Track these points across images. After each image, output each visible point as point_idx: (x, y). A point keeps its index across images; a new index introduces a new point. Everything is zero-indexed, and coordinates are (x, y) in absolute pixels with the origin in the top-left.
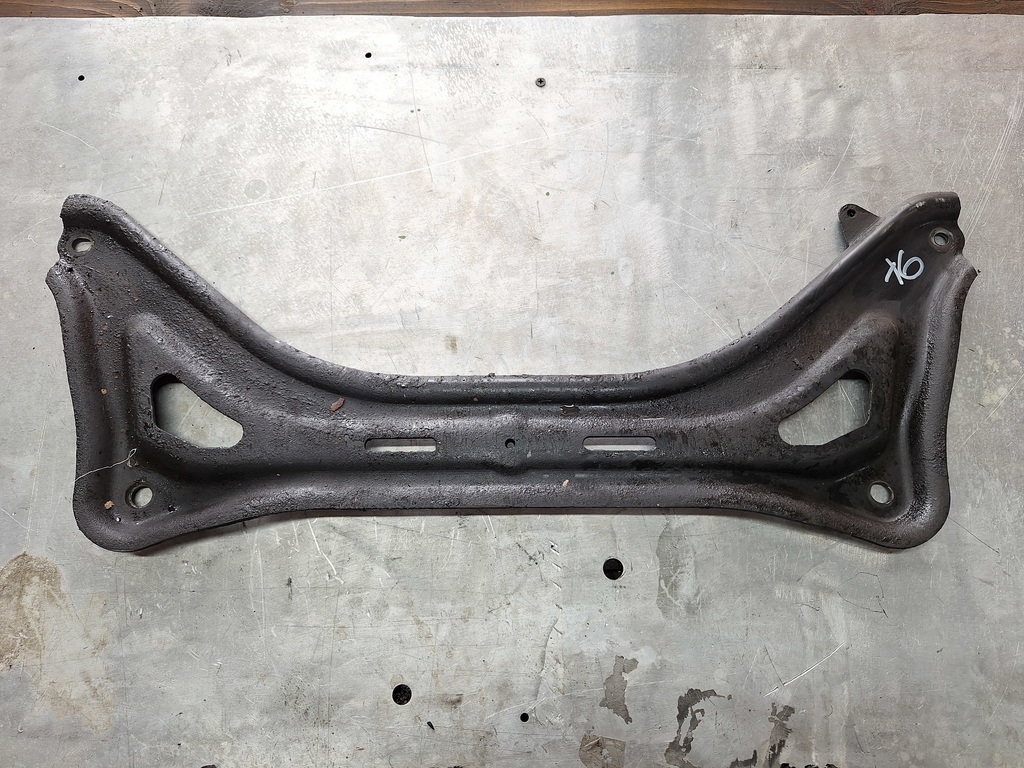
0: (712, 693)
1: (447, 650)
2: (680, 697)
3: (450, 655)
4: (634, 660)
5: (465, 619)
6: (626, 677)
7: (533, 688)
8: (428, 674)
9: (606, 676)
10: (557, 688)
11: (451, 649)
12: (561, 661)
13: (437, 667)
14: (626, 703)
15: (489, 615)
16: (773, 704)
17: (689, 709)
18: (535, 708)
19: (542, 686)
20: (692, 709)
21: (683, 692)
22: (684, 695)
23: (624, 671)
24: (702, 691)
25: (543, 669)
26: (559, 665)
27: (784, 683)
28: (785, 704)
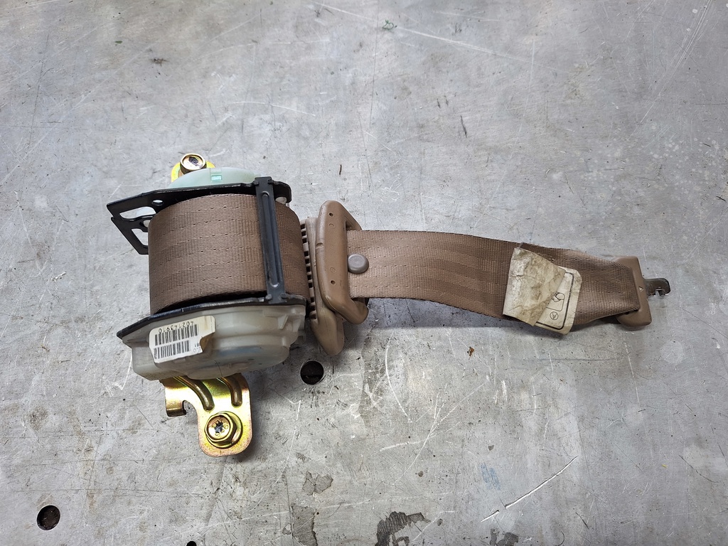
0: (420, 516)
1: (108, 466)
2: (381, 523)
3: (110, 471)
4: (329, 478)
5: (133, 430)
6: (317, 497)
7: (204, 512)
8: (83, 494)
10: (234, 511)
11: (112, 465)
12: (242, 479)
13: (95, 485)
14: (315, 530)
15: (162, 425)
16: (493, 531)
17: (391, 537)
18: (204, 536)
19: (215, 509)
20: (394, 538)
21: (384, 516)
22: (385, 520)
23: (315, 491)
24: (407, 515)
25: (218, 489)
26: (239, 484)
27: (506, 505)
28: (507, 531)
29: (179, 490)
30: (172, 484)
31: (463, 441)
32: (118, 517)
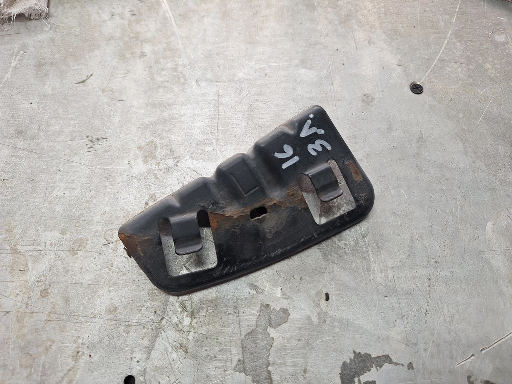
0: (387, 359)
1: (43, 287)
2: (345, 364)
3: (45, 294)
4: (285, 312)
5: (73, 252)
6: (273, 333)
7: (146, 342)
8: (13, 317)
9: (245, 331)
10: (180, 344)
11: (48, 287)
12: (189, 309)
13: (26, 308)
14: (270, 369)
15: (105, 248)
16: (469, 378)
17: (356, 380)
18: (145, 369)
19: (159, 340)
20: (359, 381)
21: (348, 357)
22: (349, 362)
23: (271, 325)
24: (373, 356)
25: (163, 319)
26: (186, 314)
27: (482, 350)
28: (487, 378)
29: (119, 317)
30: (113, 310)
31: (430, 280)
32: (49, 344)
